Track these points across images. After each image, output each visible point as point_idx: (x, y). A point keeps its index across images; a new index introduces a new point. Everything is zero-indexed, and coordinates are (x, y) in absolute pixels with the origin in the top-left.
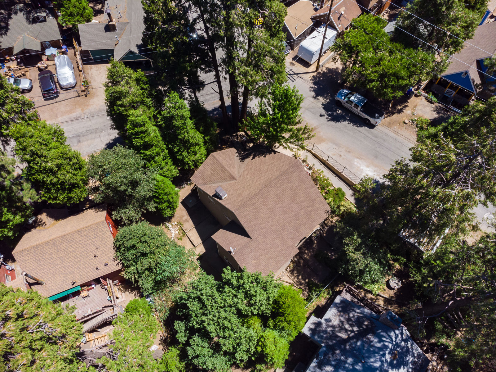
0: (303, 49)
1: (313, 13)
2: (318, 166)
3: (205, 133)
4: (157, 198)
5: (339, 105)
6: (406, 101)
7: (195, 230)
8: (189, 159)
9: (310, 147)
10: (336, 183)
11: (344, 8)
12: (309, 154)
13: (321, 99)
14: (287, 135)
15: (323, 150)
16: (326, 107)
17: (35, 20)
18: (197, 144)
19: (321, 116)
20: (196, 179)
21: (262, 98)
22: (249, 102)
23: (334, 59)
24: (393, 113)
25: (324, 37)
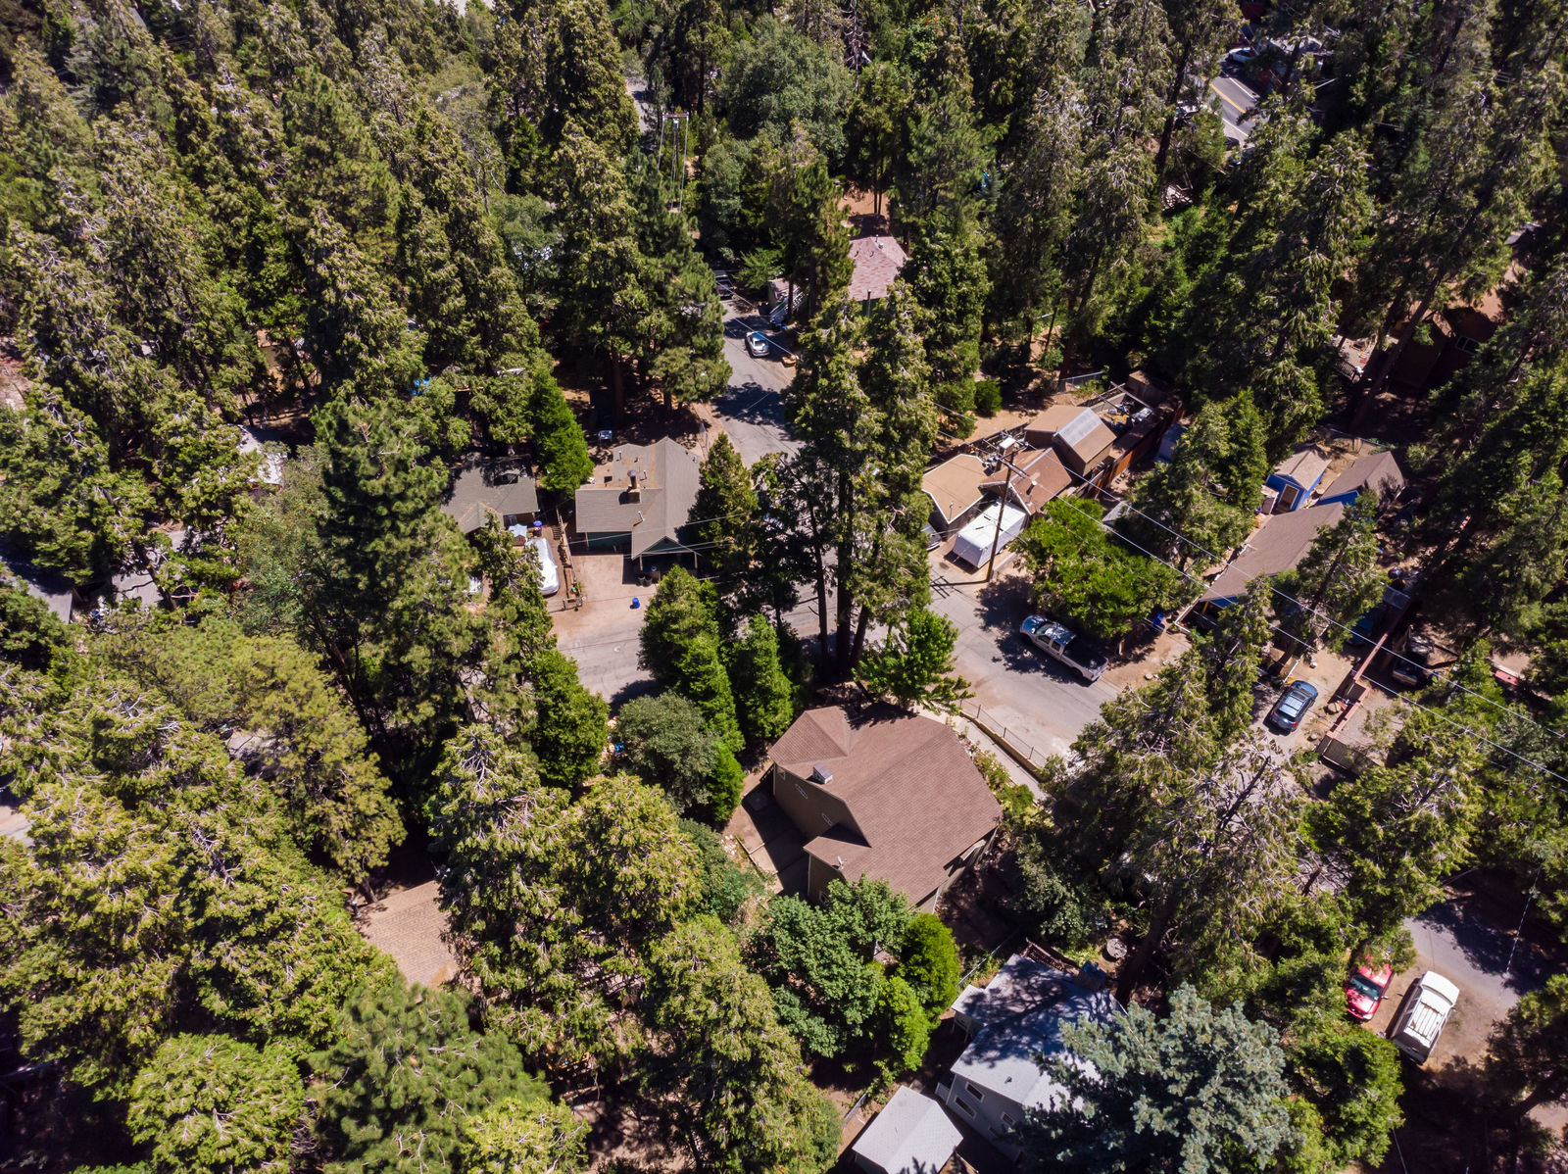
0: (962, 541)
1: (982, 480)
2: (986, 746)
3: (794, 678)
4: (714, 782)
5: (1027, 642)
6: (1151, 641)
7: (764, 851)
8: (766, 720)
9: (973, 714)
10: (1017, 777)
11: (1037, 475)
12: (971, 726)
13: (996, 632)
14: (930, 688)
15: (998, 718)
16: (1003, 645)
17: (500, 481)
18: (781, 696)
19: (995, 660)
20: (776, 756)
21: (890, 625)
22: (868, 631)
23: (1017, 565)
24: (1125, 661)
25: (999, 528)
